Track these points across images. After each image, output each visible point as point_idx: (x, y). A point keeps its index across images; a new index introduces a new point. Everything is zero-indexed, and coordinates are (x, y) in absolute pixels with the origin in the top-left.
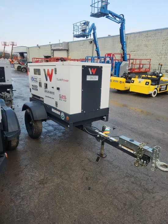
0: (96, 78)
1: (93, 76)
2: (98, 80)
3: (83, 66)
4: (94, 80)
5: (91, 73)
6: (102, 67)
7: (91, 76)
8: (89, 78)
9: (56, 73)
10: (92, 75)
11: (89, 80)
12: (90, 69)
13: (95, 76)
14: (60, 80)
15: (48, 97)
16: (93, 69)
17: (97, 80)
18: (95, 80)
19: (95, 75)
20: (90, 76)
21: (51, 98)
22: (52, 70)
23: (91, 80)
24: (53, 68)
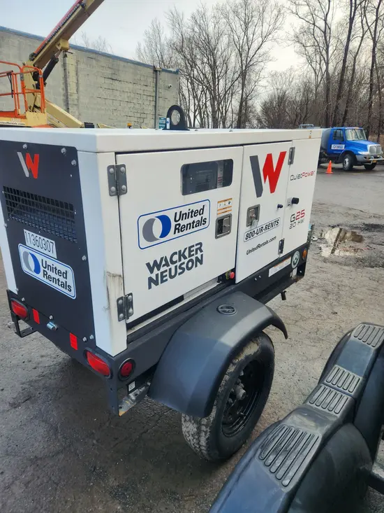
9: (291, 163)
14: (299, 177)
15: (259, 246)
21: (267, 242)
22: (282, 155)
24: (286, 147)
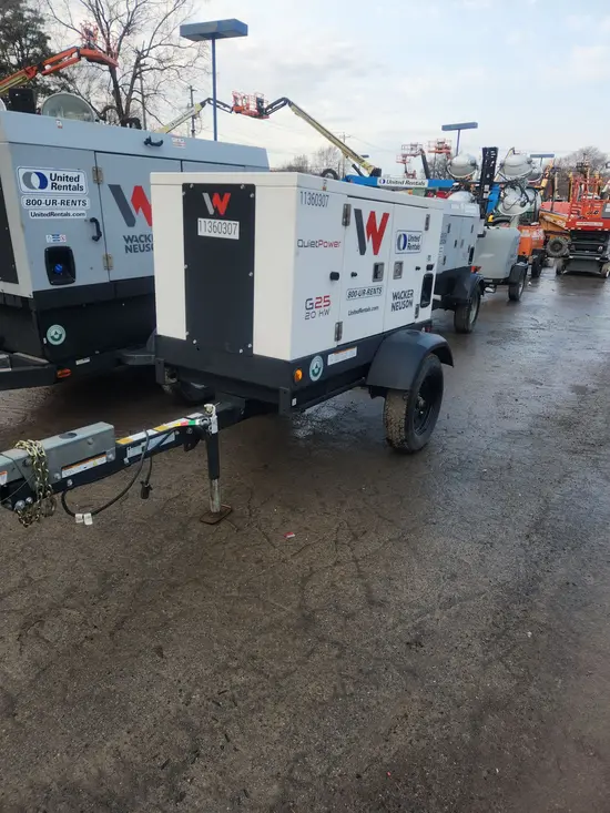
0: (230, 230)
1: (218, 221)
2: (237, 238)
3: (186, 187)
4: (222, 236)
5: (211, 211)
6: (251, 188)
7: (213, 221)
8: (206, 228)
10: (217, 216)
11: (207, 234)
12: (206, 196)
13: (227, 222)
16: (216, 196)
17: (235, 236)
18: (227, 236)
19: (227, 217)
20: (207, 220)
23: (213, 235)
